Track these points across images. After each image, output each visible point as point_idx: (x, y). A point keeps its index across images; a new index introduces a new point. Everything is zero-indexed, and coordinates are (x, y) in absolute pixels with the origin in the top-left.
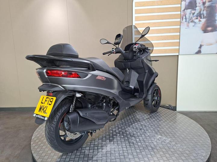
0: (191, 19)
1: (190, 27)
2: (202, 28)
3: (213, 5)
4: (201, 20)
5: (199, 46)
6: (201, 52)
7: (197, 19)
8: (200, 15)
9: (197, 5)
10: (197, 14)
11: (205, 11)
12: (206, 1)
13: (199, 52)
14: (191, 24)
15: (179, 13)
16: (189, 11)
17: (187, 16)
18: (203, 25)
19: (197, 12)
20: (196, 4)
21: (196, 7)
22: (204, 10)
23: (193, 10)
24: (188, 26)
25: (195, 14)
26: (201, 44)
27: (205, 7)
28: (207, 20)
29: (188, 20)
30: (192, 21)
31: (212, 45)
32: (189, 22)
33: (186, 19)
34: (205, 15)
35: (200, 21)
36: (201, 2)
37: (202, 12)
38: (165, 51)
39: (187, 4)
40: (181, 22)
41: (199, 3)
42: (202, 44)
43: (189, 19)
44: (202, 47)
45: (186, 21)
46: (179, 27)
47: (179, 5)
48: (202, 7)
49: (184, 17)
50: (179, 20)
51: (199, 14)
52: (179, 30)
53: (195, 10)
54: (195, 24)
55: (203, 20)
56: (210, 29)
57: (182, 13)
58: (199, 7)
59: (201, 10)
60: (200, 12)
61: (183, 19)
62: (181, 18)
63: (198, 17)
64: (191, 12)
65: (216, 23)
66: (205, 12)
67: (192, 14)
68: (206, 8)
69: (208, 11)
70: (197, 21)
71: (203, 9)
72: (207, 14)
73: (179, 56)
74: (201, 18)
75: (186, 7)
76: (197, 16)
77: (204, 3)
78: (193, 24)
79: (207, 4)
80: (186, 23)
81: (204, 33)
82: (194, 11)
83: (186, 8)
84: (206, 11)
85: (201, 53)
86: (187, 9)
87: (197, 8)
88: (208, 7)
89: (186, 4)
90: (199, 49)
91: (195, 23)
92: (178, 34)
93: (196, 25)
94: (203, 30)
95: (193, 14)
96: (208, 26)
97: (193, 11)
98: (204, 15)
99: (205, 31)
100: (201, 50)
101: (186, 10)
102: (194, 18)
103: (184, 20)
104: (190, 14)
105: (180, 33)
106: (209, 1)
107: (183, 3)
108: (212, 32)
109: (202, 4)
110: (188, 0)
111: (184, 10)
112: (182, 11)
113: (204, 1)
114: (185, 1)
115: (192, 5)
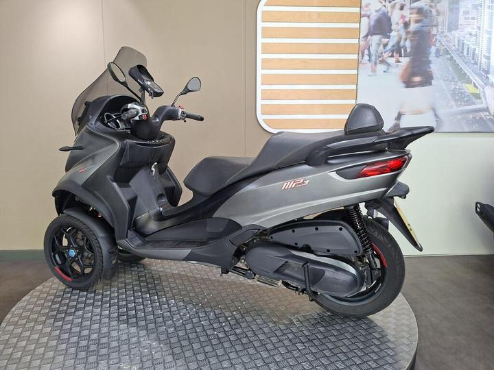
0: (380, 57)
1: (377, 73)
2: (402, 77)
3: (425, 29)
4: (400, 59)
5: (396, 115)
7: (392, 56)
8: (398, 50)
9: (393, 27)
10: (393, 46)
11: (408, 40)
12: (410, 20)
15: (356, 41)
16: (375, 39)
17: (373, 49)
18: (406, 70)
19: (392, 42)
20: (391, 25)
21: (391, 31)
22: (406, 39)
23: (385, 38)
24: (374, 71)
25: (389, 47)
26: (399, 110)
27: (408, 33)
29: (373, 58)
30: (383, 62)
31: (422, 113)
32: (376, 64)
33: (370, 55)
34: (408, 50)
35: (398, 61)
36: (401, 21)
37: (402, 43)
39: (372, 23)
40: (359, 63)
41: (397, 24)
42: (402, 111)
43: (376, 56)
44: (403, 117)
45: (369, 60)
46: (355, 72)
47: (357, 26)
48: (403, 33)
49: (366, 52)
50: (355, 57)
51: (395, 48)
52: (355, 80)
53: (389, 37)
54: (388, 69)
55: (405, 61)
56: (417, 79)
57: (362, 43)
58: (397, 32)
59: (401, 38)
60: (398, 42)
61: (363, 56)
62: (360, 53)
63: (395, 54)
64: (380, 40)
65: (430, 68)
66: (408, 44)
67: (382, 46)
68: (410, 36)
69: (415, 43)
70: (392, 61)
71: (404, 37)
72: (412, 47)
74: (400, 56)
75: (369, 30)
76: (393, 51)
77: (406, 25)
78: (383, 67)
79: (413, 27)
80: (369, 65)
81: (407, 87)
82: (388, 40)
83: (371, 33)
84: (411, 41)
86: (372, 35)
87: (393, 34)
88: (415, 33)
89: (369, 24)
90: (396, 122)
91: (389, 65)
92: (354, 87)
93: (390, 70)
94: (404, 82)
95: (385, 46)
96: (414, 74)
97: (385, 41)
98: (405, 51)
99: (409, 84)
100: (399, 125)
101: (369, 37)
102: (385, 55)
103: (366, 57)
104: (379, 45)
105: (357, 85)
106: (417, 21)
107: (365, 21)
108: (423, 86)
109: (402, 25)
110: (374, 16)
111: (367, 36)
112: (361, 37)
113: (407, 19)
114: (369, 17)
115: (382, 26)
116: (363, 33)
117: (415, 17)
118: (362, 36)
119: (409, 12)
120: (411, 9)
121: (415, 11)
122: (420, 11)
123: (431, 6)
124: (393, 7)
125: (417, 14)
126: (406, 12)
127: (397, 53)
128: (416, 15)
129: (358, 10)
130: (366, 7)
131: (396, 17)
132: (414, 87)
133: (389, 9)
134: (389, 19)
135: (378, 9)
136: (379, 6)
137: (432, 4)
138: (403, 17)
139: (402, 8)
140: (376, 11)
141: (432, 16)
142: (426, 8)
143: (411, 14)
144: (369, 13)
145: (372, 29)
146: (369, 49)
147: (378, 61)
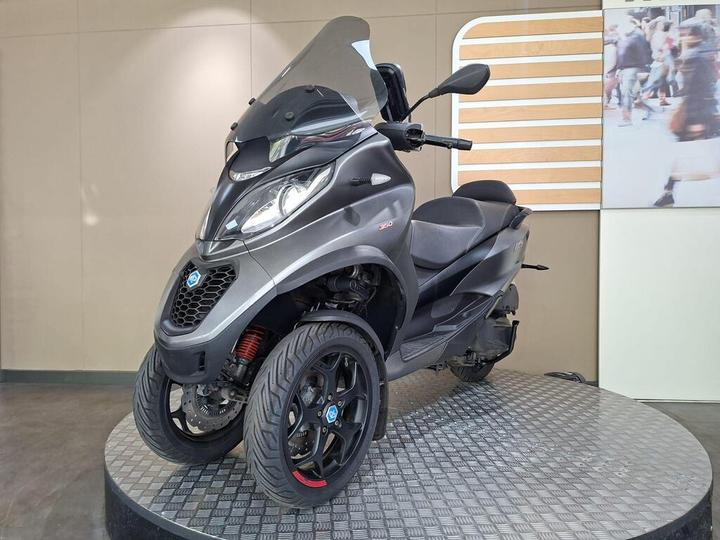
0: (636, 99)
2: (672, 125)
3: (705, 55)
4: (668, 100)
5: (666, 182)
6: (673, 202)
7: (655, 96)
8: (663, 87)
9: (655, 55)
10: (656, 82)
11: (679, 73)
12: (680, 45)
13: (666, 202)
14: (638, 114)
15: (598, 78)
16: (628, 73)
17: (624, 88)
18: (677, 116)
19: (654, 76)
20: (651, 53)
21: (651, 61)
22: (676, 72)
23: (642, 71)
24: (627, 118)
25: (649, 84)
26: (669, 174)
27: (678, 63)
28: (688, 103)
29: (625, 100)
30: (640, 105)
31: (708, 178)
32: (629, 108)
33: (620, 96)
34: (680, 87)
35: (665, 104)
36: (666, 46)
37: (669, 78)
38: (557, 196)
39: (622, 52)
40: (603, 108)
41: (661, 51)
42: (676, 175)
43: (629, 96)
44: (677, 186)
45: (619, 104)
46: (598, 121)
48: (670, 62)
49: (614, 92)
50: (598, 100)
51: (660, 84)
52: (599, 132)
53: (648, 70)
54: (649, 115)
55: (675, 103)
56: (697, 128)
57: (607, 80)
58: (661, 63)
59: (667, 71)
60: (664, 77)
61: (609, 98)
62: (605, 95)
63: (659, 94)
64: (635, 75)
65: (717, 111)
66: (679, 78)
67: (638, 84)
68: (681, 66)
69: (690, 76)
70: (655, 103)
71: (672, 68)
72: (686, 83)
73: (602, 211)
74: (668, 95)
75: (617, 62)
76: (655, 90)
77: (675, 51)
78: (643, 113)
79: (686, 53)
80: (620, 110)
81: (681, 140)
82: (646, 74)
84: (684, 73)
85: (675, 205)
87: (654, 65)
88: (690, 62)
89: (617, 53)
90: (666, 191)
91: (650, 109)
92: (598, 143)
94: (676, 133)
95: (643, 82)
96: (692, 121)
97: (643, 75)
98: (676, 87)
99: (683, 135)
100: (671, 196)
101: (618, 71)
102: (644, 96)
103: (615, 100)
104: (633, 82)
105: (602, 139)
106: (692, 46)
107: (610, 50)
108: (707, 138)
109: (669, 52)
110: (624, 42)
111: (614, 70)
112: (606, 72)
113: (676, 44)
114: (616, 43)
115: (637, 55)
116: (608, 67)
117: (688, 39)
118: (606, 70)
119: (678, 33)
120: (681, 28)
121: (689, 31)
122: (695, 31)
123: (712, 23)
124: (653, 28)
125: (691, 35)
126: (674, 33)
127: (662, 91)
128: (690, 37)
129: (599, 35)
130: (612, 30)
131: (658, 41)
132: (692, 139)
133: (647, 31)
134: (648, 45)
135: (629, 32)
136: (631, 28)
137: (713, 20)
138: (669, 40)
139: (667, 28)
140: (628, 35)
141: (715, 37)
142: (704, 26)
143: (682, 35)
144: (615, 38)
145: (621, 60)
146: (618, 88)
147: (633, 105)
